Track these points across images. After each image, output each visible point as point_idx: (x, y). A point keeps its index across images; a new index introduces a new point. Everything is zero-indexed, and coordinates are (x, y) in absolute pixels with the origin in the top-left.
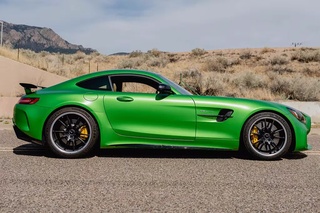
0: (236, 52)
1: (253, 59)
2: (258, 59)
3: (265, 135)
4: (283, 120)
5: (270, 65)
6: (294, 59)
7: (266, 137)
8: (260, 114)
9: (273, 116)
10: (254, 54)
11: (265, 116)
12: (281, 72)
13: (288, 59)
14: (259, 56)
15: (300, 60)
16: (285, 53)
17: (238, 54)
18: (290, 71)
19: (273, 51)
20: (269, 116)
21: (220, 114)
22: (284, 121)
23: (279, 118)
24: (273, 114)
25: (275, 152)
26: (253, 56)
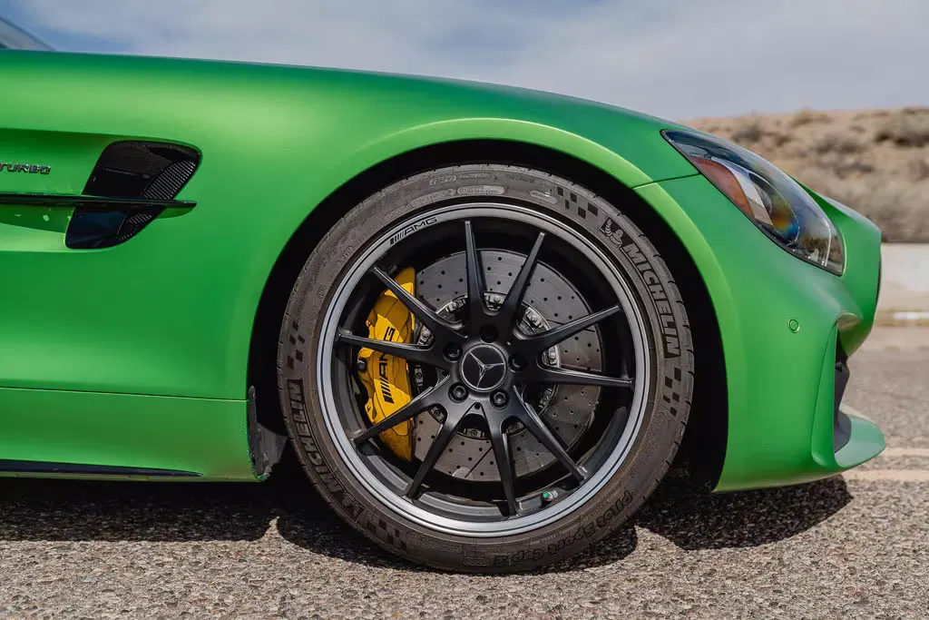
0: (723, 125)
1: (768, 141)
2: (782, 141)
3: (470, 360)
4: (615, 227)
5: (813, 156)
6: (882, 138)
7: (472, 370)
8: (425, 183)
9: (535, 197)
10: (772, 128)
11: (464, 192)
12: (841, 172)
13: (866, 138)
14: (784, 132)
15: (902, 142)
16: (860, 123)
17: (728, 130)
18: (867, 170)
19: (824, 119)
20: (500, 191)
21: (99, 181)
22: (627, 240)
23: (582, 213)
24: (532, 180)
25: (546, 504)
26: (770, 134)
